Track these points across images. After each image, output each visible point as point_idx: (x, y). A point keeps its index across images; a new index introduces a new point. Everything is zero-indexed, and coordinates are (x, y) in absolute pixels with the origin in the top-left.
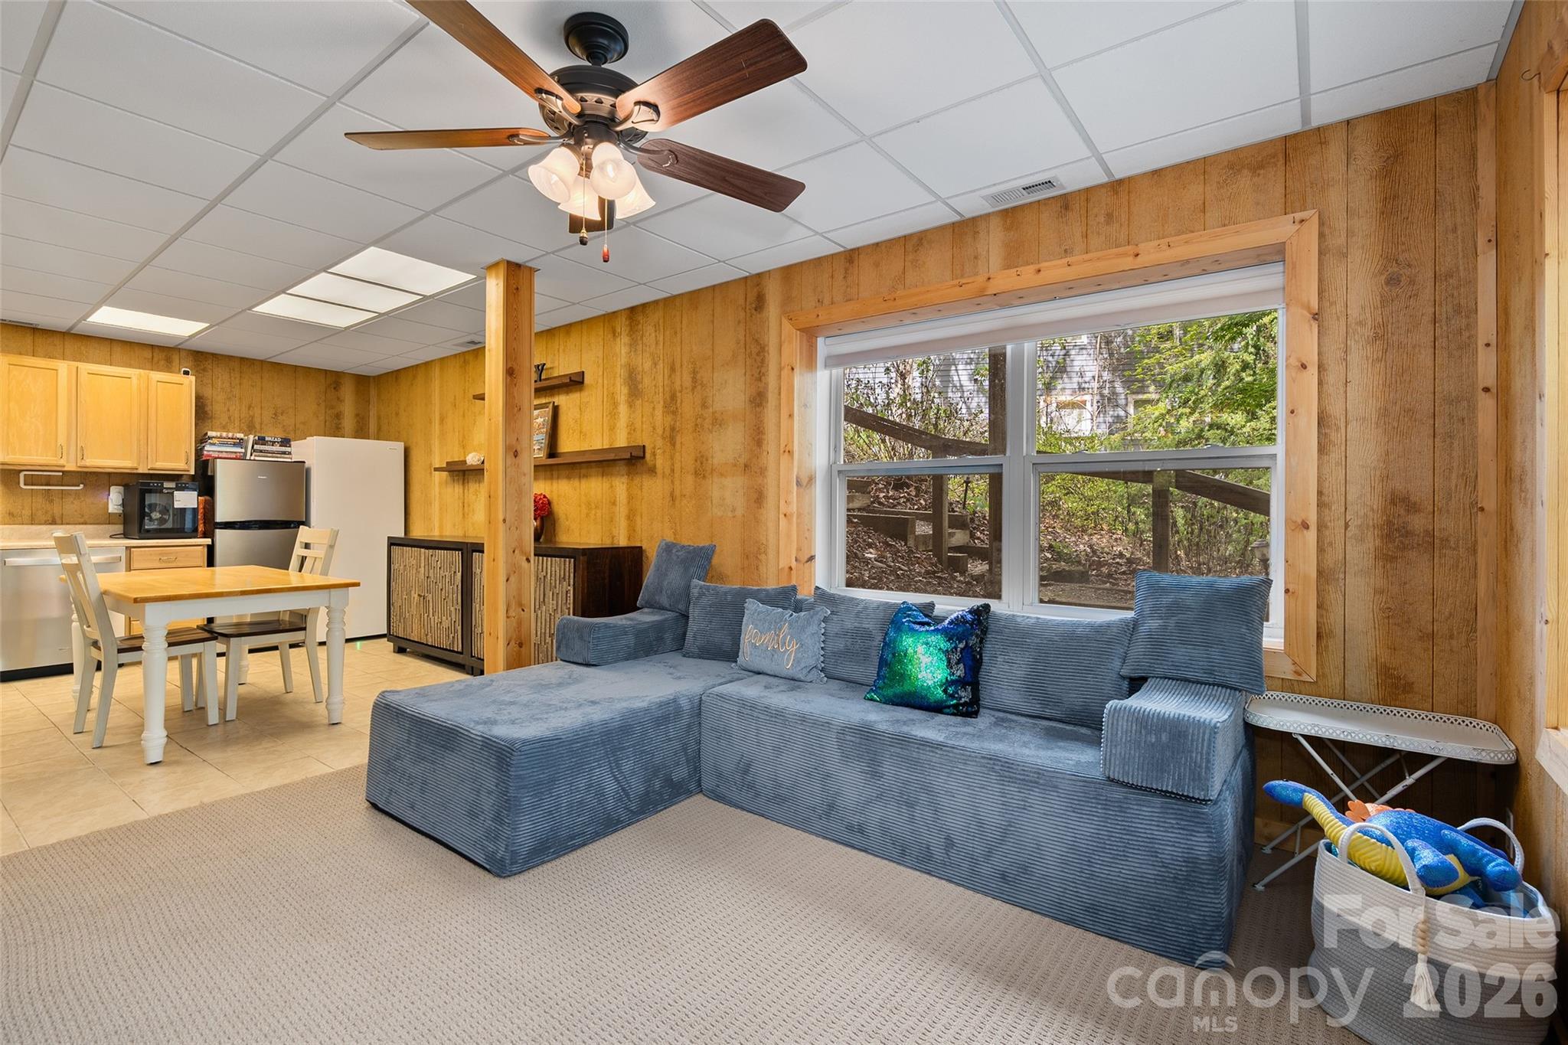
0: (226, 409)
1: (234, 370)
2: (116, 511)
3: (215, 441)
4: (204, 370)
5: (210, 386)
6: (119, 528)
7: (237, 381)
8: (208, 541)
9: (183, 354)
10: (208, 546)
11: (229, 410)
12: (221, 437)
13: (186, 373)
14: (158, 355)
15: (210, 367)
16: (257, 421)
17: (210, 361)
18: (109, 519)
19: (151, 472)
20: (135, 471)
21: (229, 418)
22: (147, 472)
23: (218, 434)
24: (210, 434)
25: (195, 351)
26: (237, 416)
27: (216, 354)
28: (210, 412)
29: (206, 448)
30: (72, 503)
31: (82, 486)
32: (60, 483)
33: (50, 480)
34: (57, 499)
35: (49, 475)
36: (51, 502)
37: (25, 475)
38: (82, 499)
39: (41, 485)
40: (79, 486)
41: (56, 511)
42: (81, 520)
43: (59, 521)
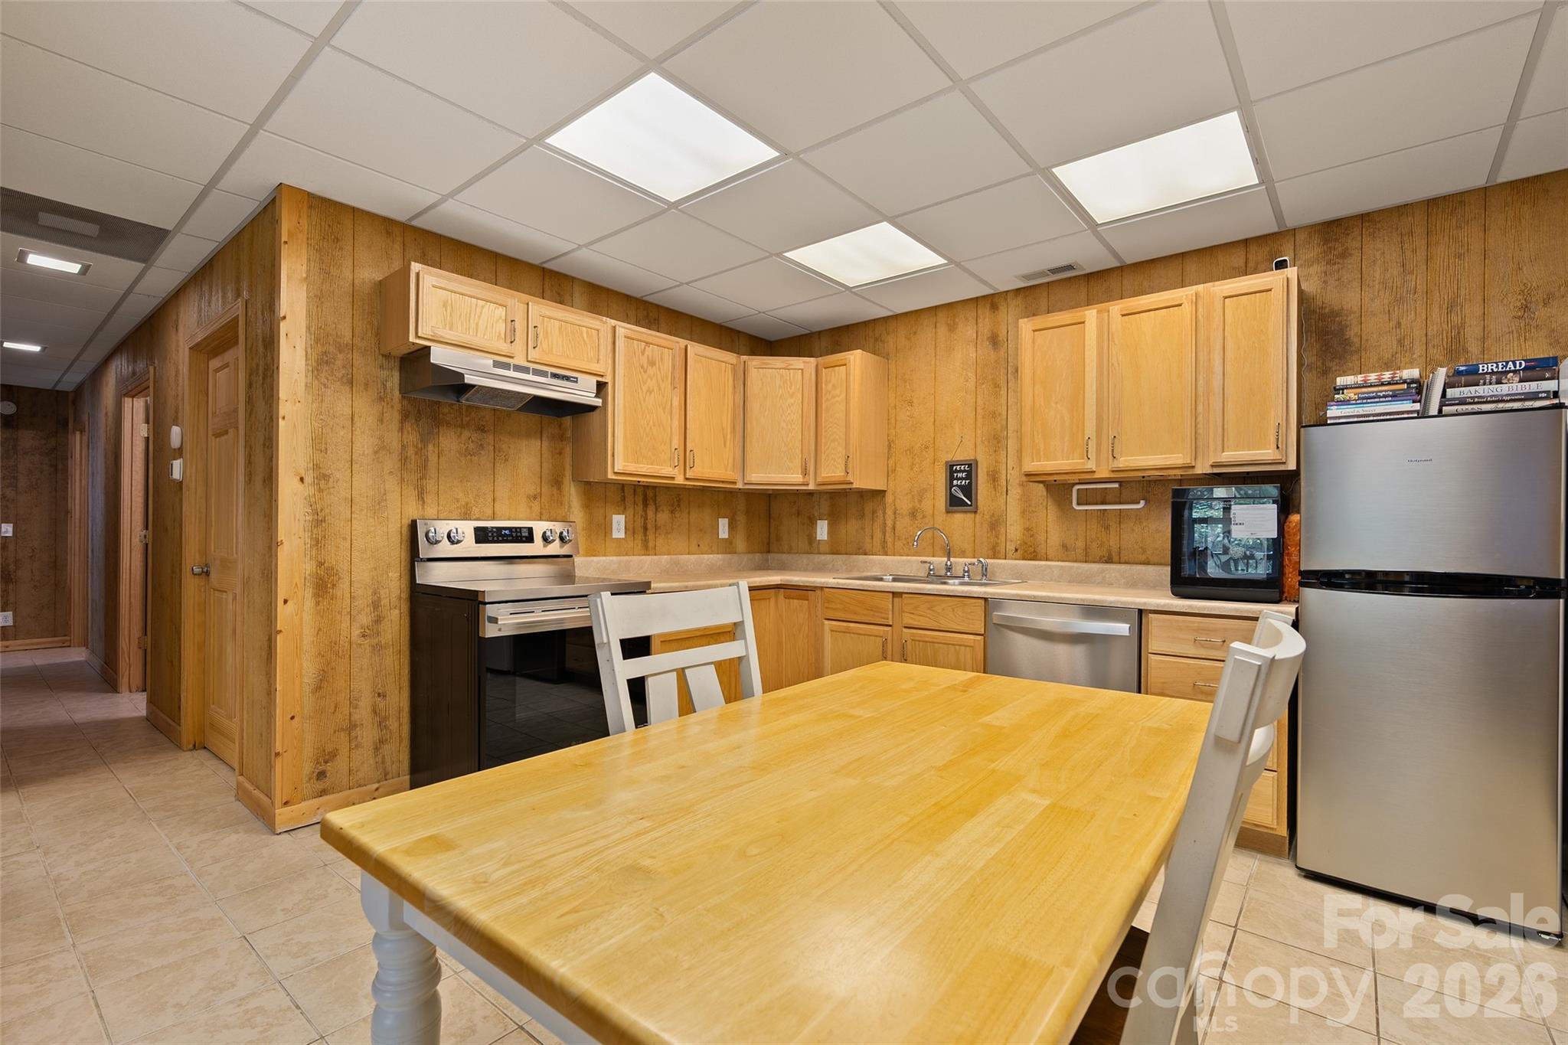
0: (1393, 323)
1: (1411, 233)
3: (1350, 394)
4: (1344, 255)
5: (1356, 284)
7: (1421, 254)
9: (1301, 237)
11: (1399, 324)
12: (1366, 385)
13: (1279, 265)
14: (1257, 254)
15: (1356, 244)
17: (1357, 232)
19: (1217, 470)
20: (1190, 472)
21: (1400, 342)
22: (1209, 471)
23: (1360, 379)
24: (1341, 381)
26: (1418, 333)
27: (1368, 214)
28: (1356, 340)
29: (1330, 414)
30: (1133, 530)
31: (1142, 501)
32: (1117, 500)
33: (1105, 496)
34: (1113, 526)
35: (1106, 488)
36: (1107, 528)
37: (1078, 489)
38: (1144, 524)
39: (1096, 504)
40: (1139, 503)
41: (1113, 542)
42: (1143, 558)
43: (1116, 558)
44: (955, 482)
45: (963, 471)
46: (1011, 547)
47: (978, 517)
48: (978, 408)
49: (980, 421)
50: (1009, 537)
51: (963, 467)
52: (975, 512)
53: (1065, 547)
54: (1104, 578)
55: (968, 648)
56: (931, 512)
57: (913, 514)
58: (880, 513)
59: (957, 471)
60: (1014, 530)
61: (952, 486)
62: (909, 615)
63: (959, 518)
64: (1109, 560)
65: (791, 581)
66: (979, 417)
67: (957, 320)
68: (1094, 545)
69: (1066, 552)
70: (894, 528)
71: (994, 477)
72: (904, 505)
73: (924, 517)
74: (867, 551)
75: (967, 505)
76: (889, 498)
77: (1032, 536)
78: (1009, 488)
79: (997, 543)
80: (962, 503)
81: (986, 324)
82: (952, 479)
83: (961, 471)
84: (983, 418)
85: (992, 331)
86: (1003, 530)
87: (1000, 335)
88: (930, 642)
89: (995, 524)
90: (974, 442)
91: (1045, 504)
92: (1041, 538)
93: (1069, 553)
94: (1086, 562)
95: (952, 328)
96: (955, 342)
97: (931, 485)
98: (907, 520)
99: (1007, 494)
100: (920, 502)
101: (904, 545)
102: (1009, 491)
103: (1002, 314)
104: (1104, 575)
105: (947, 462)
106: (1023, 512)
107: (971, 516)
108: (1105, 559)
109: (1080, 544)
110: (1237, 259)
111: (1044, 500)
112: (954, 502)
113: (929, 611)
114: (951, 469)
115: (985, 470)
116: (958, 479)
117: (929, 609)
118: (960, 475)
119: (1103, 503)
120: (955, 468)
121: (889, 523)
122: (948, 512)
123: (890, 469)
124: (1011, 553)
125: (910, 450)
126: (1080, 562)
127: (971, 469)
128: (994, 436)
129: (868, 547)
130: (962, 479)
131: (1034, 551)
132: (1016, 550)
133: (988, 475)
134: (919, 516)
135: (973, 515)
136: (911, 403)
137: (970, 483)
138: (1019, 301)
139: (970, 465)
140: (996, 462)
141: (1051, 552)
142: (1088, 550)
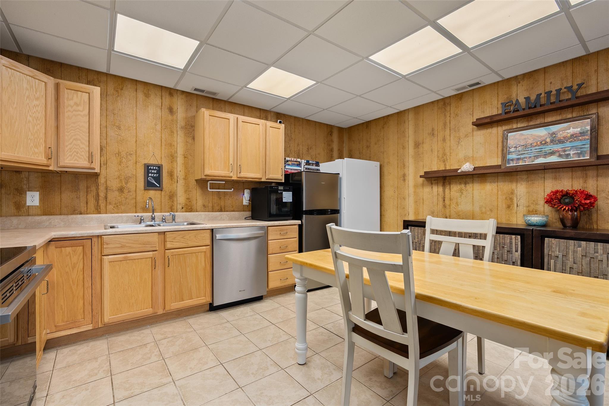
2: (247, 204)
6: (249, 214)
8: (299, 222)
10: (299, 225)
12: (291, 161)
13: (280, 122)
16: (301, 152)
18: (243, 209)
19: (267, 181)
20: (261, 180)
22: (265, 180)
23: (290, 159)
24: (287, 159)
25: (277, 113)
29: (286, 167)
30: (229, 199)
31: (233, 189)
32: (223, 188)
33: (219, 186)
34: (222, 197)
35: (219, 183)
36: (220, 198)
37: (210, 183)
38: (233, 197)
39: (216, 189)
40: (231, 189)
41: (222, 204)
42: (232, 209)
43: (223, 210)
44: (150, 175)
45: (155, 170)
46: (179, 207)
47: (163, 193)
48: (163, 140)
49: (163, 147)
50: (178, 202)
51: (154, 167)
52: (162, 190)
53: (204, 206)
54: (221, 217)
55: (202, 253)
56: (134, 189)
57: (121, 190)
58: (93, 188)
59: (151, 169)
60: (181, 199)
61: (148, 176)
62: (170, 243)
63: (152, 193)
64: (221, 211)
65: (68, 235)
66: (163, 144)
67: (150, 92)
68: (216, 205)
69: (205, 208)
70: (106, 198)
71: (171, 174)
72: (114, 184)
73: (129, 192)
74: (82, 212)
75: (157, 186)
76: (102, 180)
77: (190, 202)
78: (178, 180)
79: (173, 205)
80: (153, 185)
81: (167, 101)
82: (148, 173)
83: (153, 169)
84: (165, 145)
85: (170, 105)
86: (175, 199)
87: (174, 109)
88: (182, 254)
89: (172, 196)
90: (160, 156)
91: (196, 188)
92: (194, 202)
93: (206, 208)
94: (213, 212)
95: (147, 96)
96: (149, 103)
97: (134, 175)
98: (117, 193)
99: (177, 183)
100: (126, 183)
101: (114, 207)
102: (178, 181)
103: (175, 99)
104: (221, 216)
105: (145, 164)
106: (186, 191)
107: (158, 192)
108: (220, 210)
109: (210, 205)
110: (258, 114)
111: (195, 186)
112: (149, 185)
113: (182, 239)
114: (148, 168)
115: (166, 170)
116: (152, 173)
117: (182, 238)
118: (153, 171)
119: (219, 189)
120: (150, 167)
121: (102, 194)
122: (145, 189)
123: (102, 163)
124: (180, 209)
125: (119, 153)
126: (211, 212)
127: (159, 168)
128: (171, 155)
129: (83, 209)
130: (154, 173)
131: (191, 208)
132: (182, 208)
133: (168, 173)
134: (126, 191)
135: (160, 192)
136: (119, 128)
137: (159, 176)
138: (183, 96)
139: (159, 167)
140: (172, 167)
141: (198, 209)
142: (213, 207)
